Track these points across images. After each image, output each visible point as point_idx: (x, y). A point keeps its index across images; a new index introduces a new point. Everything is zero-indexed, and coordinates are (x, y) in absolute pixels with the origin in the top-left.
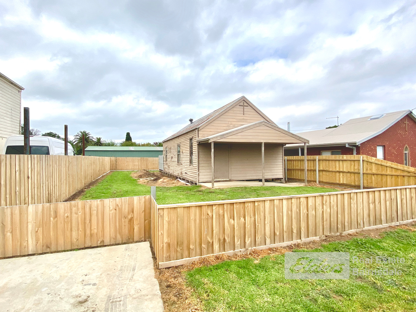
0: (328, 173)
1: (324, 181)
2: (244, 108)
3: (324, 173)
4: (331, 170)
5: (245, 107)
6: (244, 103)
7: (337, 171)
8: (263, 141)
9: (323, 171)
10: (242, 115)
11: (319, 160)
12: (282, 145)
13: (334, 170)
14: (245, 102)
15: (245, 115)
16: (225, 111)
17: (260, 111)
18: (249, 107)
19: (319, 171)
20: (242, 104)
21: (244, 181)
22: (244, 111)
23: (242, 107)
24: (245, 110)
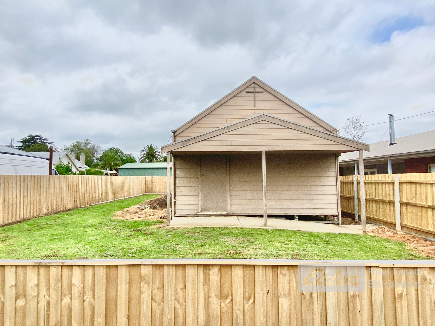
0: (414, 210)
1: (410, 224)
2: (255, 95)
3: (409, 208)
4: (419, 202)
5: (257, 94)
6: (254, 87)
7: (429, 206)
8: (264, 149)
9: (407, 204)
10: (252, 107)
11: (401, 183)
12: (335, 154)
13: (424, 203)
14: (256, 86)
15: (257, 107)
16: (220, 104)
17: (286, 98)
18: (266, 94)
19: (401, 204)
20: (251, 89)
21: (255, 216)
22: (255, 101)
23: (252, 94)
24: (257, 99)
